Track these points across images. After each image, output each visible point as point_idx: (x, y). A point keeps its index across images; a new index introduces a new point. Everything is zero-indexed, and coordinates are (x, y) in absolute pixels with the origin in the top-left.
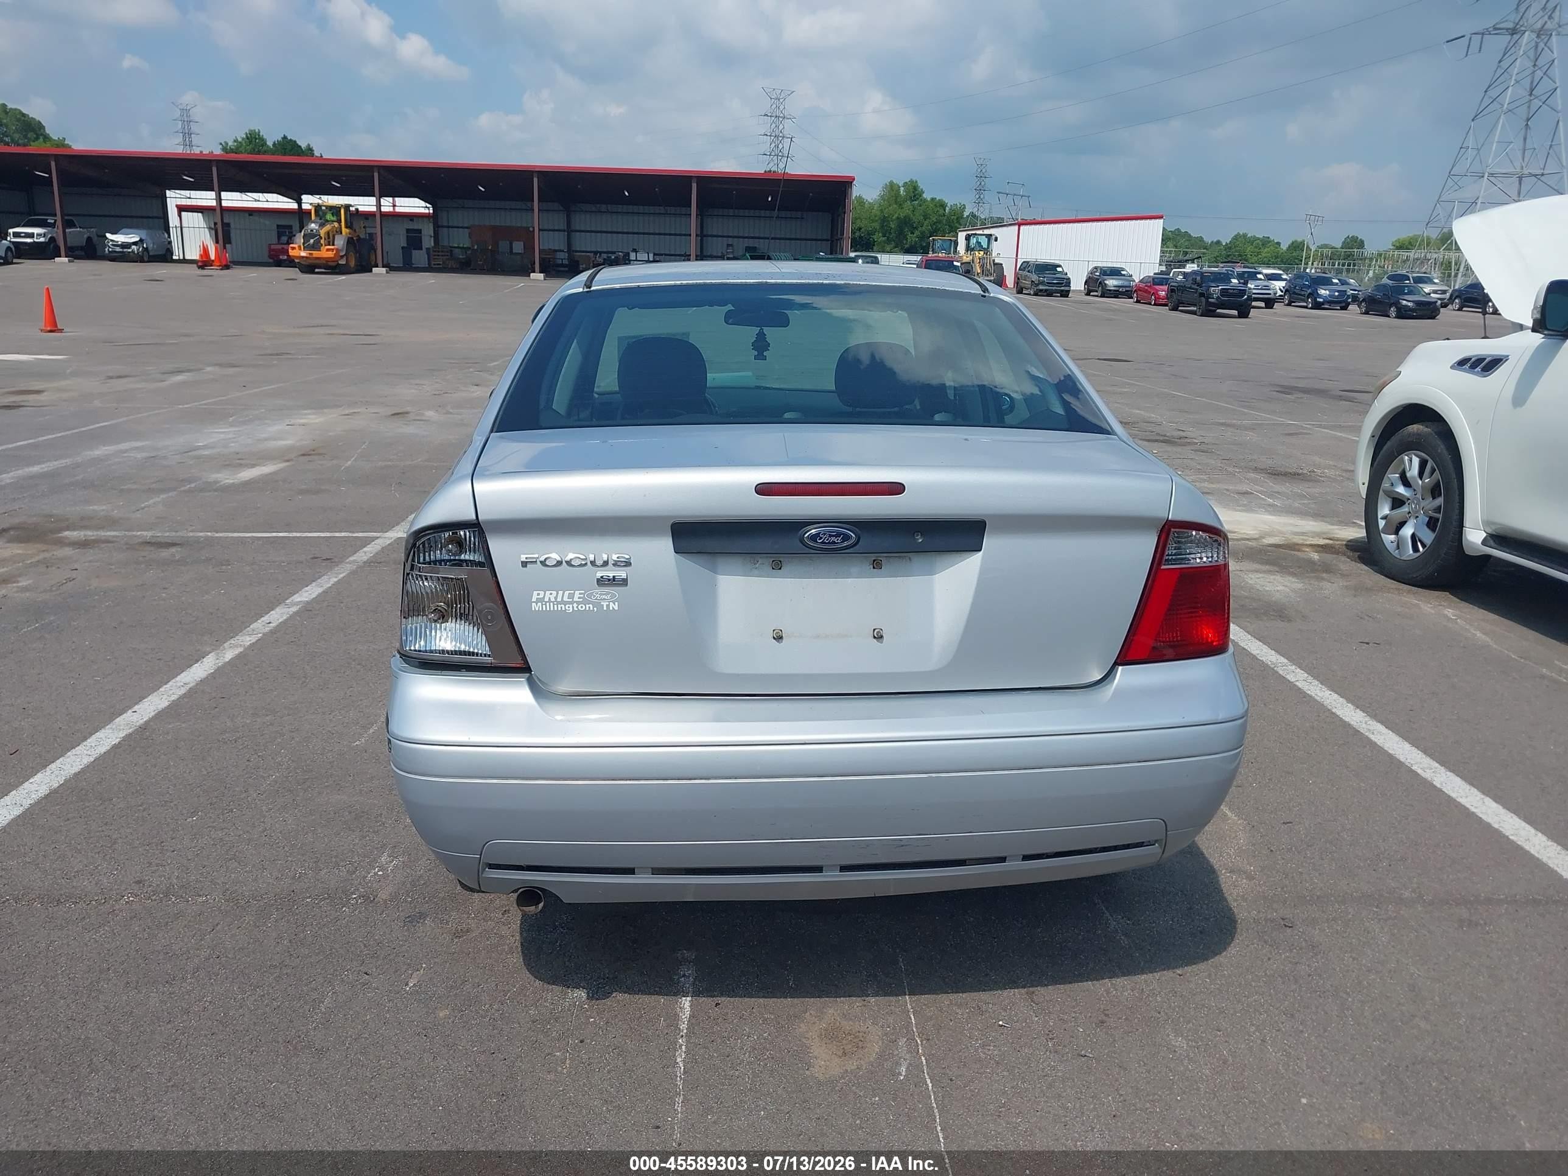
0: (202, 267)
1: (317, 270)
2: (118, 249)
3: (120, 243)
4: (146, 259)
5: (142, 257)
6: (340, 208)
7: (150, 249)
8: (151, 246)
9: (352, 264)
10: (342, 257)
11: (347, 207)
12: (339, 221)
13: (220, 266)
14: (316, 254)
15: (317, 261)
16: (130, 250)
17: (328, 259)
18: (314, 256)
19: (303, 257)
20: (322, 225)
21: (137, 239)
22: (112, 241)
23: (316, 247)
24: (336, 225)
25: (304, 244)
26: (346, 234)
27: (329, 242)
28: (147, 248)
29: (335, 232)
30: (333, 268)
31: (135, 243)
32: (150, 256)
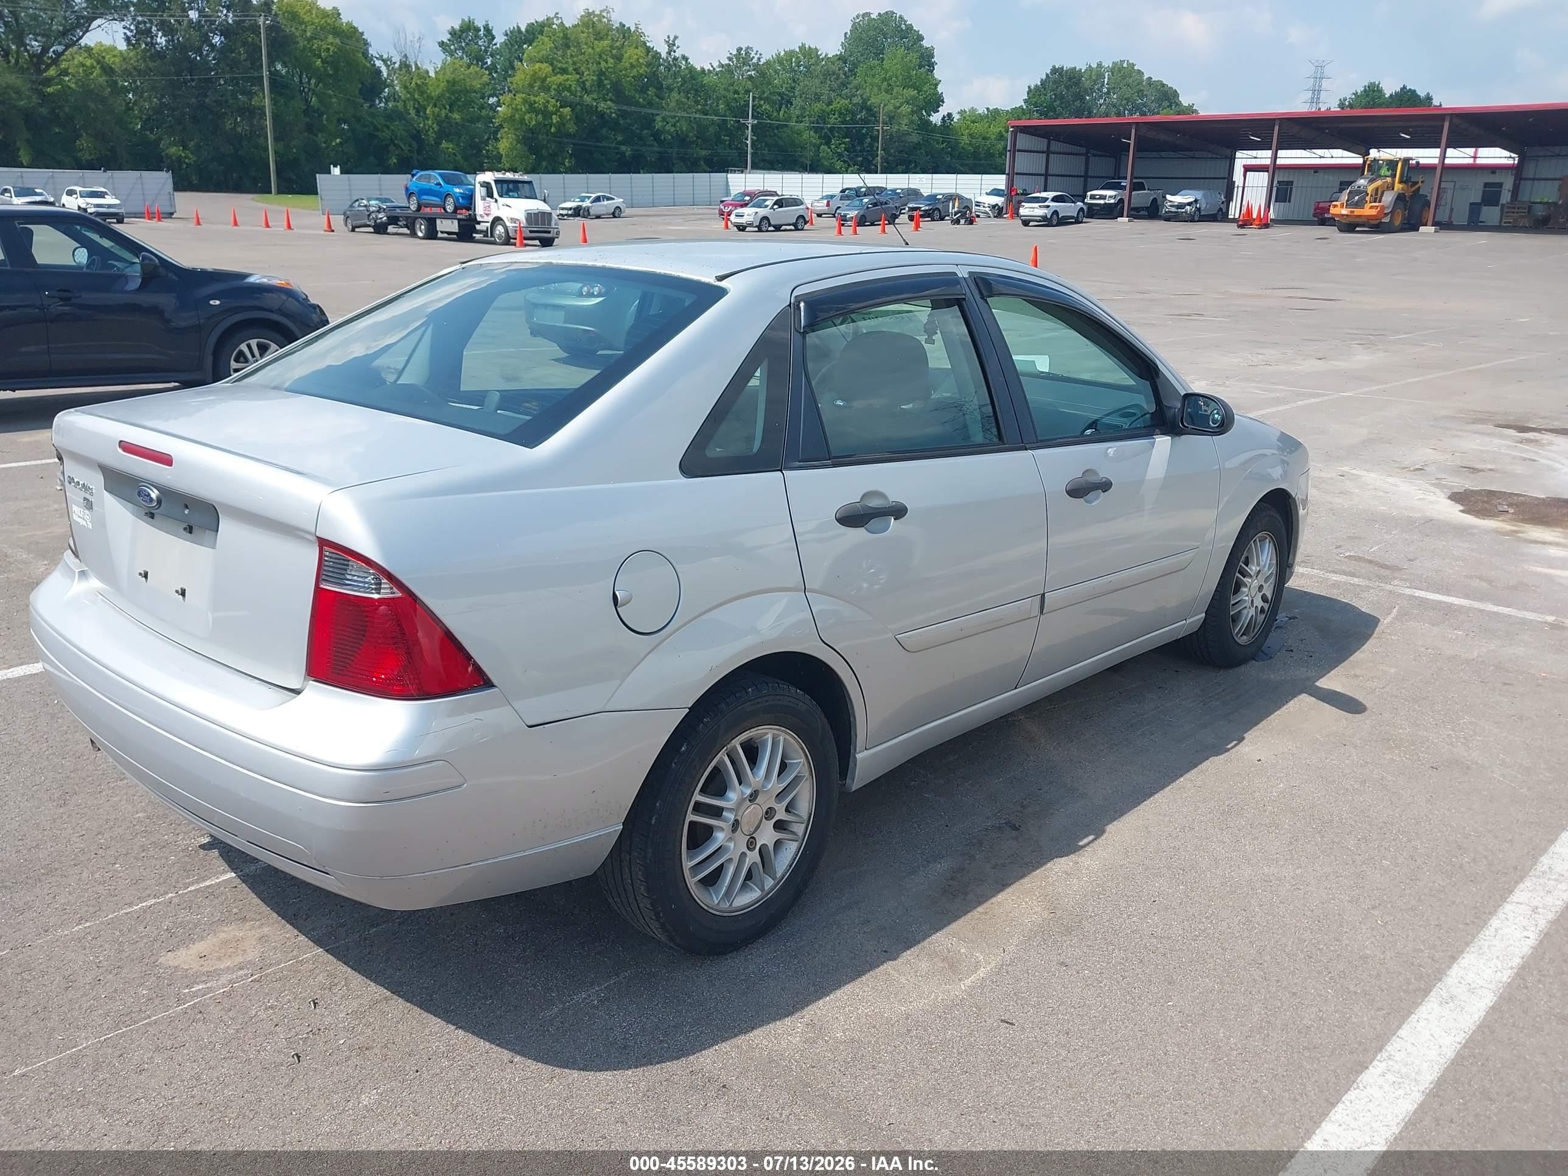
0: (1241, 226)
1: (1357, 229)
2: (1173, 209)
3: (1176, 204)
4: (1196, 219)
5: (1193, 216)
6: (1397, 162)
7: (1202, 208)
8: (1203, 206)
9: (1398, 222)
10: (1386, 214)
11: (1406, 161)
12: (1394, 176)
13: (1259, 225)
14: (1358, 212)
15: (1357, 220)
16: (1184, 210)
17: (1369, 217)
18: (1355, 214)
19: (1343, 215)
20: (1372, 181)
21: (1192, 200)
22: (1170, 201)
23: (1360, 204)
24: (1389, 180)
25: (1347, 201)
26: (1398, 189)
27: (1376, 199)
28: (1200, 208)
29: (1386, 189)
30: (1376, 227)
31: (1189, 204)
32: (1201, 216)
